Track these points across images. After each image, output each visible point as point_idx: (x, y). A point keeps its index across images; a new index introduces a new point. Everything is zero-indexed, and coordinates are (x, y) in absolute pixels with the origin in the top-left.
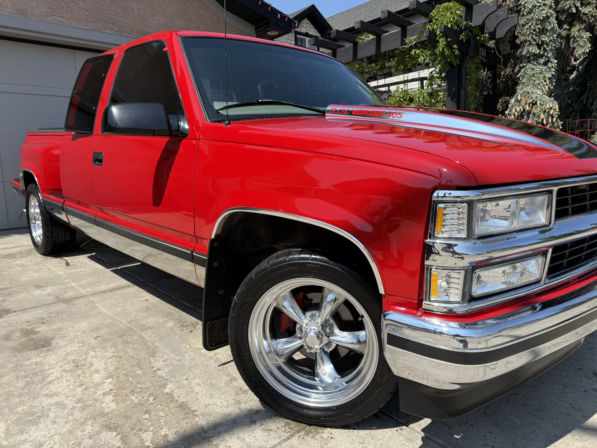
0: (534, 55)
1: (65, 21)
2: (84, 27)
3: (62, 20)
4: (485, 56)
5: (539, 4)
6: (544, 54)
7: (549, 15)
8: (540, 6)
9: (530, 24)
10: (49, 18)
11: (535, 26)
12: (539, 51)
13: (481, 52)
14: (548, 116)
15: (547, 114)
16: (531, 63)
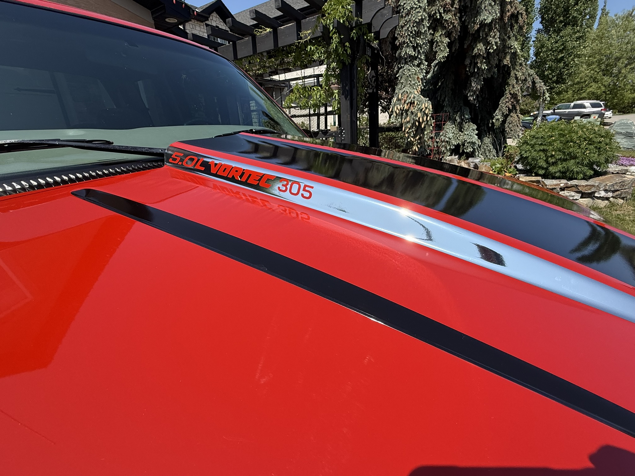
0: (410, 56)
4: (370, 55)
5: (416, 6)
6: (418, 56)
7: (423, 17)
8: (416, 8)
9: (408, 26)
11: (412, 28)
12: (414, 53)
13: (368, 52)
14: (424, 115)
15: (423, 113)
16: (407, 64)
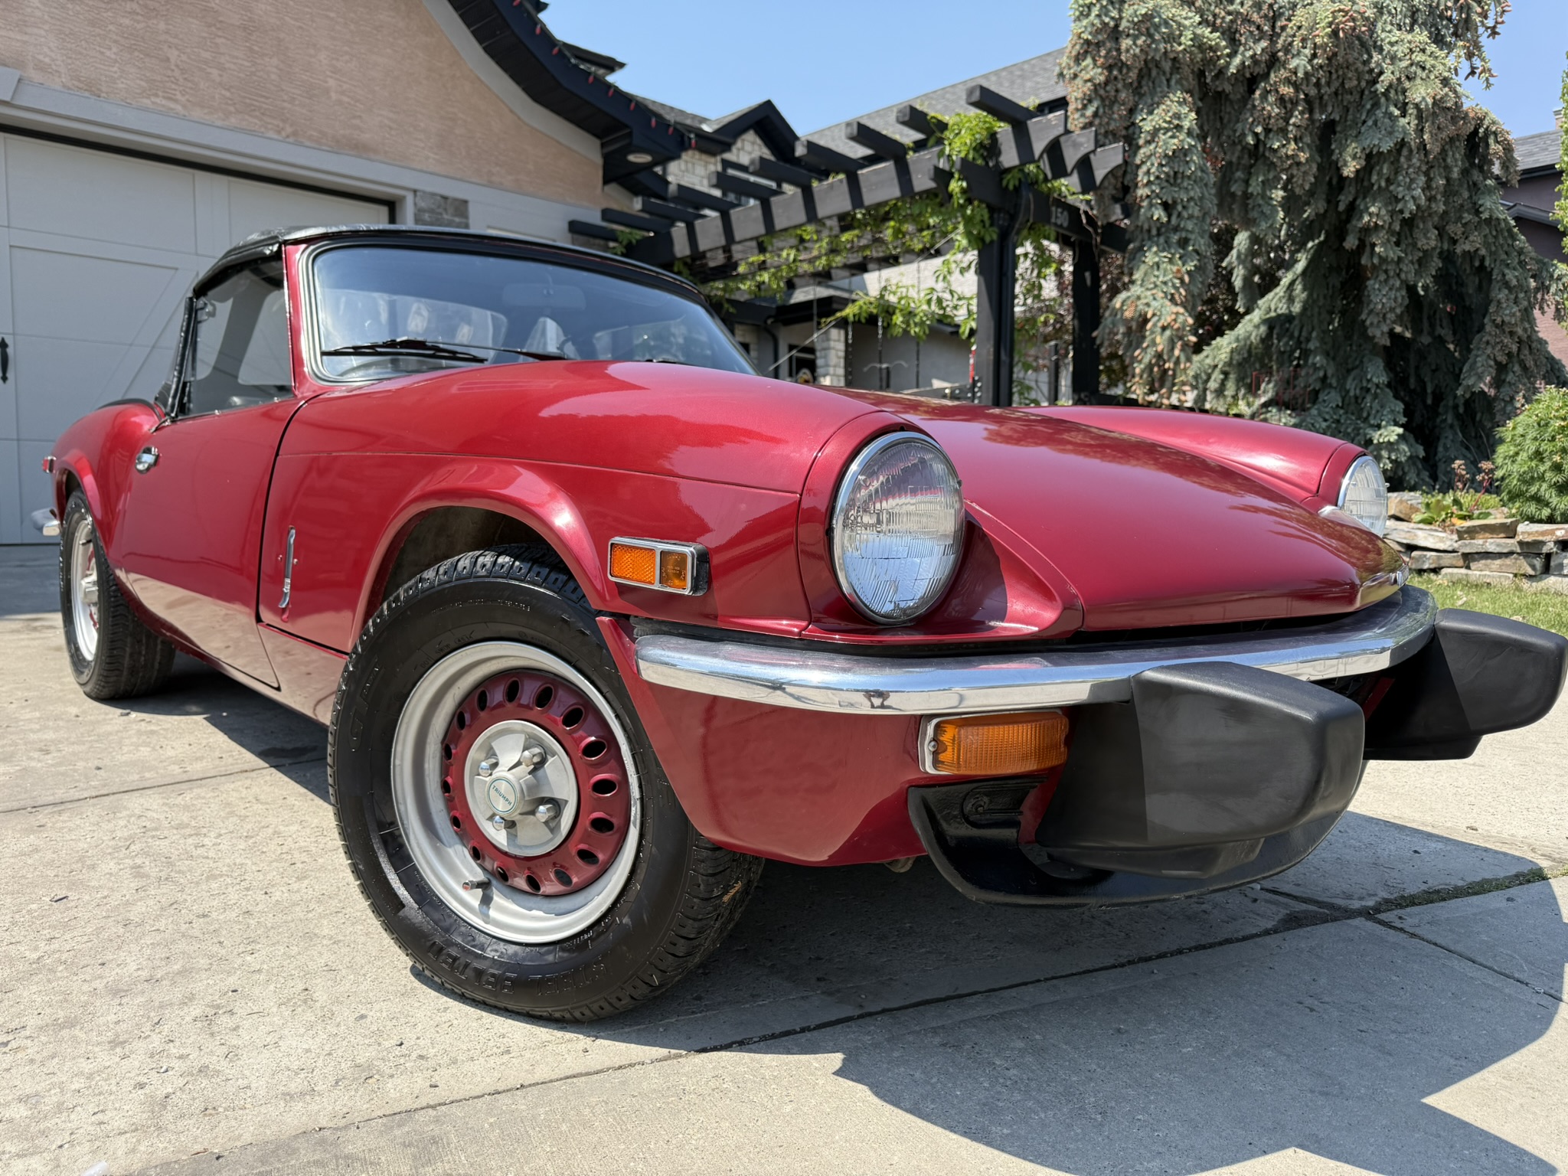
1: (179, 108)
2: (219, 123)
3: (172, 105)
7: (1187, 147)
10: (145, 101)
11: (1157, 168)
16: (1152, 242)
